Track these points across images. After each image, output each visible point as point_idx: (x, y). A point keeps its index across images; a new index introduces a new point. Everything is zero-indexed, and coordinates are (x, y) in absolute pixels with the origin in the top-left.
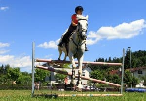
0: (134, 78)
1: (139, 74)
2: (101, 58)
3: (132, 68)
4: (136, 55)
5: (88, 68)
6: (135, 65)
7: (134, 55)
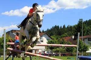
0: (84, 46)
1: (89, 40)
2: (57, 26)
3: (83, 36)
4: (87, 23)
5: (46, 35)
6: (86, 33)
7: (85, 24)
